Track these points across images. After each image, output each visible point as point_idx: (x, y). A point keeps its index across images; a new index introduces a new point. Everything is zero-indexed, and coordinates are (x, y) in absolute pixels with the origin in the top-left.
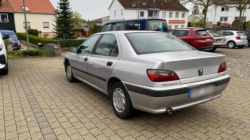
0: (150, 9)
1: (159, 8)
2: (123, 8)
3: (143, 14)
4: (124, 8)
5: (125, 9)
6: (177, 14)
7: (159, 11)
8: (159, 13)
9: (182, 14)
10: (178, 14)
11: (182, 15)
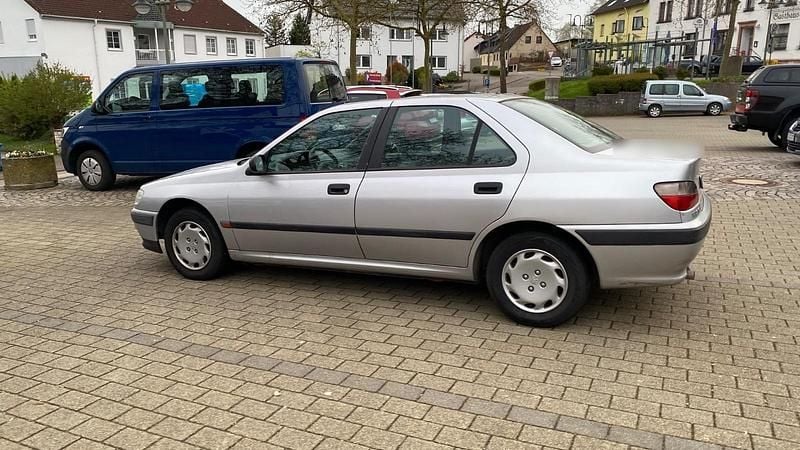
0: (142, 24)
1: (173, 22)
2: (34, 14)
3: (117, 40)
4: (40, 13)
5: (43, 18)
6: (231, 42)
7: (172, 30)
8: (172, 37)
9: (247, 43)
10: (233, 42)
11: (247, 47)
